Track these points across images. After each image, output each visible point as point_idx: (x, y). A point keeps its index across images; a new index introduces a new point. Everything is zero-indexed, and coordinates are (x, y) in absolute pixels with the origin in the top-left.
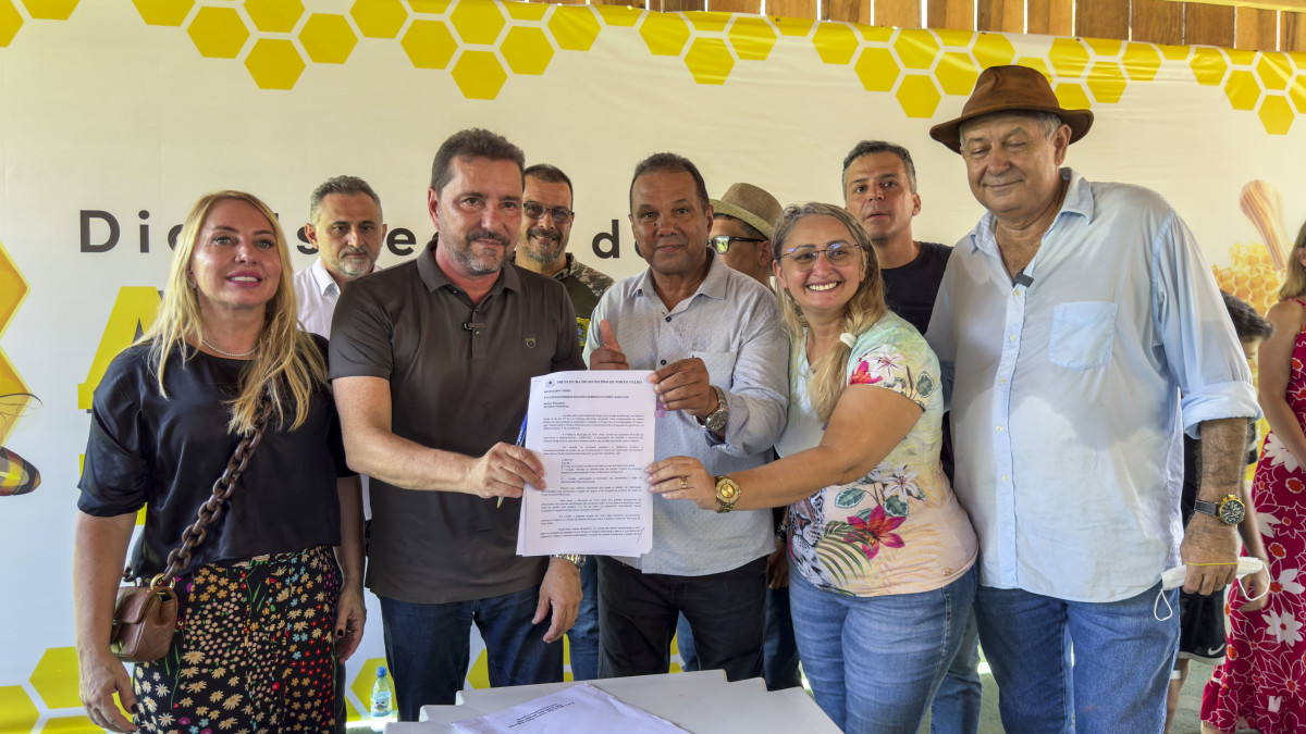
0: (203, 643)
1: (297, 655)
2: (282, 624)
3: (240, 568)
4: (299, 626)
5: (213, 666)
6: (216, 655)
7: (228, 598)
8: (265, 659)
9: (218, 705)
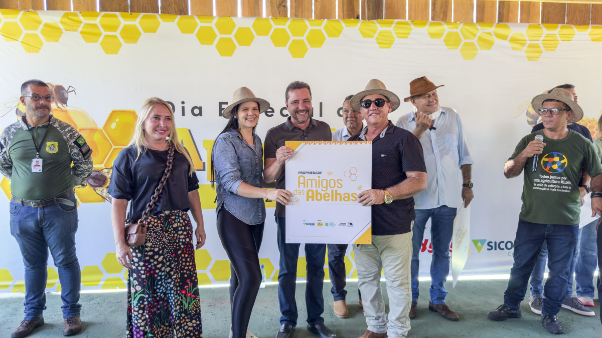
0: (151, 240)
1: (182, 246)
2: (176, 235)
3: (161, 216)
4: (182, 237)
5: (155, 247)
6: (155, 244)
7: (158, 226)
8: (170, 245)
9: (156, 260)
